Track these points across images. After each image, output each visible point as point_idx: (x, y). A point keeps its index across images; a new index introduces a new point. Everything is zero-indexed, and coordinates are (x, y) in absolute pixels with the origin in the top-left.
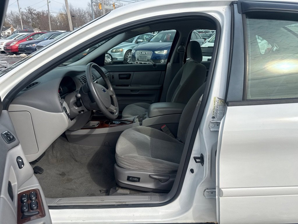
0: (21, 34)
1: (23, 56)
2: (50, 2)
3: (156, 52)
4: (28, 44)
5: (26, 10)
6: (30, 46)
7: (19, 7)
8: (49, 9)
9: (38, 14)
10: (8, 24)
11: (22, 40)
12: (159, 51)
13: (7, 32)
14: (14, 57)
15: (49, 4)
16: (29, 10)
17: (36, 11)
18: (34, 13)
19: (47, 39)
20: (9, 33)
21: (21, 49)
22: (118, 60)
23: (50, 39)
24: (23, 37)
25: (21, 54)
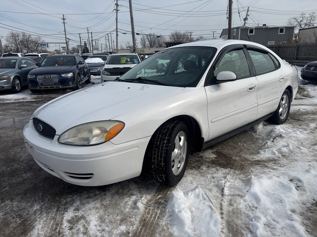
3: (63, 75)
12: (65, 74)
22: (5, 88)
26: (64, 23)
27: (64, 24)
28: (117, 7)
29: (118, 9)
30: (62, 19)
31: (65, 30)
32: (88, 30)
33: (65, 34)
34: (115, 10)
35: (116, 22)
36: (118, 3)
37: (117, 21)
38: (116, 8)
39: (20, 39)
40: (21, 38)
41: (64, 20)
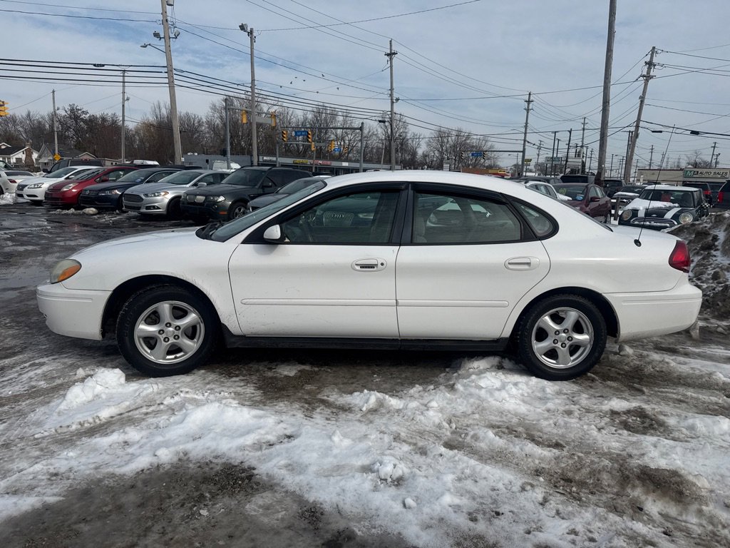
0: (80, 168)
1: (91, 212)
2: (128, 99)
3: (361, 216)
4: (104, 190)
5: (66, 112)
6: (108, 193)
7: (54, 106)
8: (125, 114)
9: (92, 121)
10: (17, 139)
11: (87, 180)
13: (17, 157)
14: (73, 214)
15: (126, 102)
16: (72, 110)
17: (88, 115)
18: (82, 119)
19: (141, 182)
20: (19, 160)
21: (88, 198)
23: (148, 182)
24: (88, 175)
25: (87, 209)
26: (528, 110)
27: (528, 112)
28: (649, 69)
29: (652, 74)
30: (526, 101)
31: (527, 123)
32: (584, 124)
33: (525, 133)
34: (644, 76)
35: (639, 105)
36: (655, 61)
37: (642, 102)
38: (645, 73)
39: (451, 143)
40: (452, 140)
41: (528, 104)
